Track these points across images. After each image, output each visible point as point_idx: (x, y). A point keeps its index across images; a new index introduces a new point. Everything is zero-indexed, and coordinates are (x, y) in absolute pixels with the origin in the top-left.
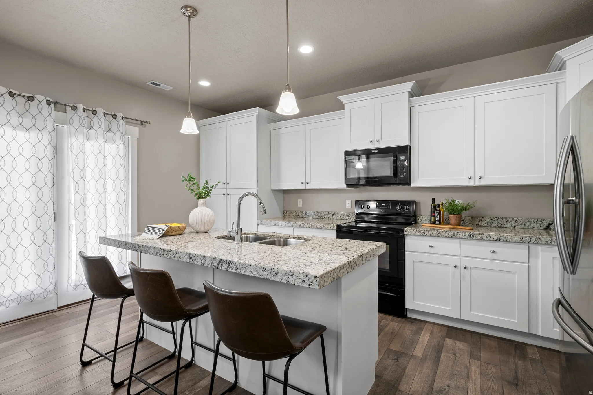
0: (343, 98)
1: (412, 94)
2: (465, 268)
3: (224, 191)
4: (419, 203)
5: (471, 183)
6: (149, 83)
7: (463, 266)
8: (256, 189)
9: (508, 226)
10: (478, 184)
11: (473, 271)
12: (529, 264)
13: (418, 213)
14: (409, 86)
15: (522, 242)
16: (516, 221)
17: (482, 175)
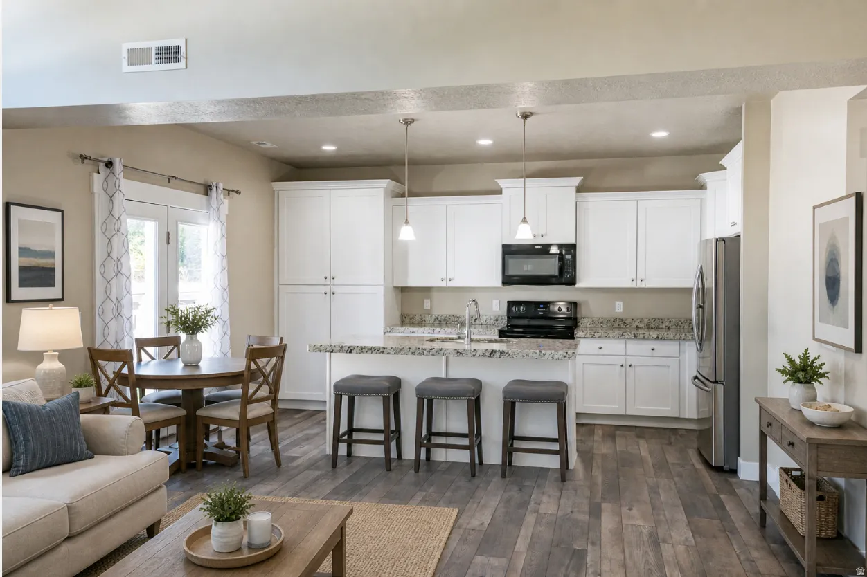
0: (502, 183)
1: (579, 190)
2: (630, 366)
3: (327, 289)
4: (580, 305)
5: (633, 285)
6: (253, 143)
7: (629, 363)
8: (382, 287)
9: (664, 326)
10: (639, 286)
11: (638, 369)
12: (680, 358)
13: (579, 316)
14: (576, 181)
15: (674, 339)
16: (670, 322)
17: (643, 278)
